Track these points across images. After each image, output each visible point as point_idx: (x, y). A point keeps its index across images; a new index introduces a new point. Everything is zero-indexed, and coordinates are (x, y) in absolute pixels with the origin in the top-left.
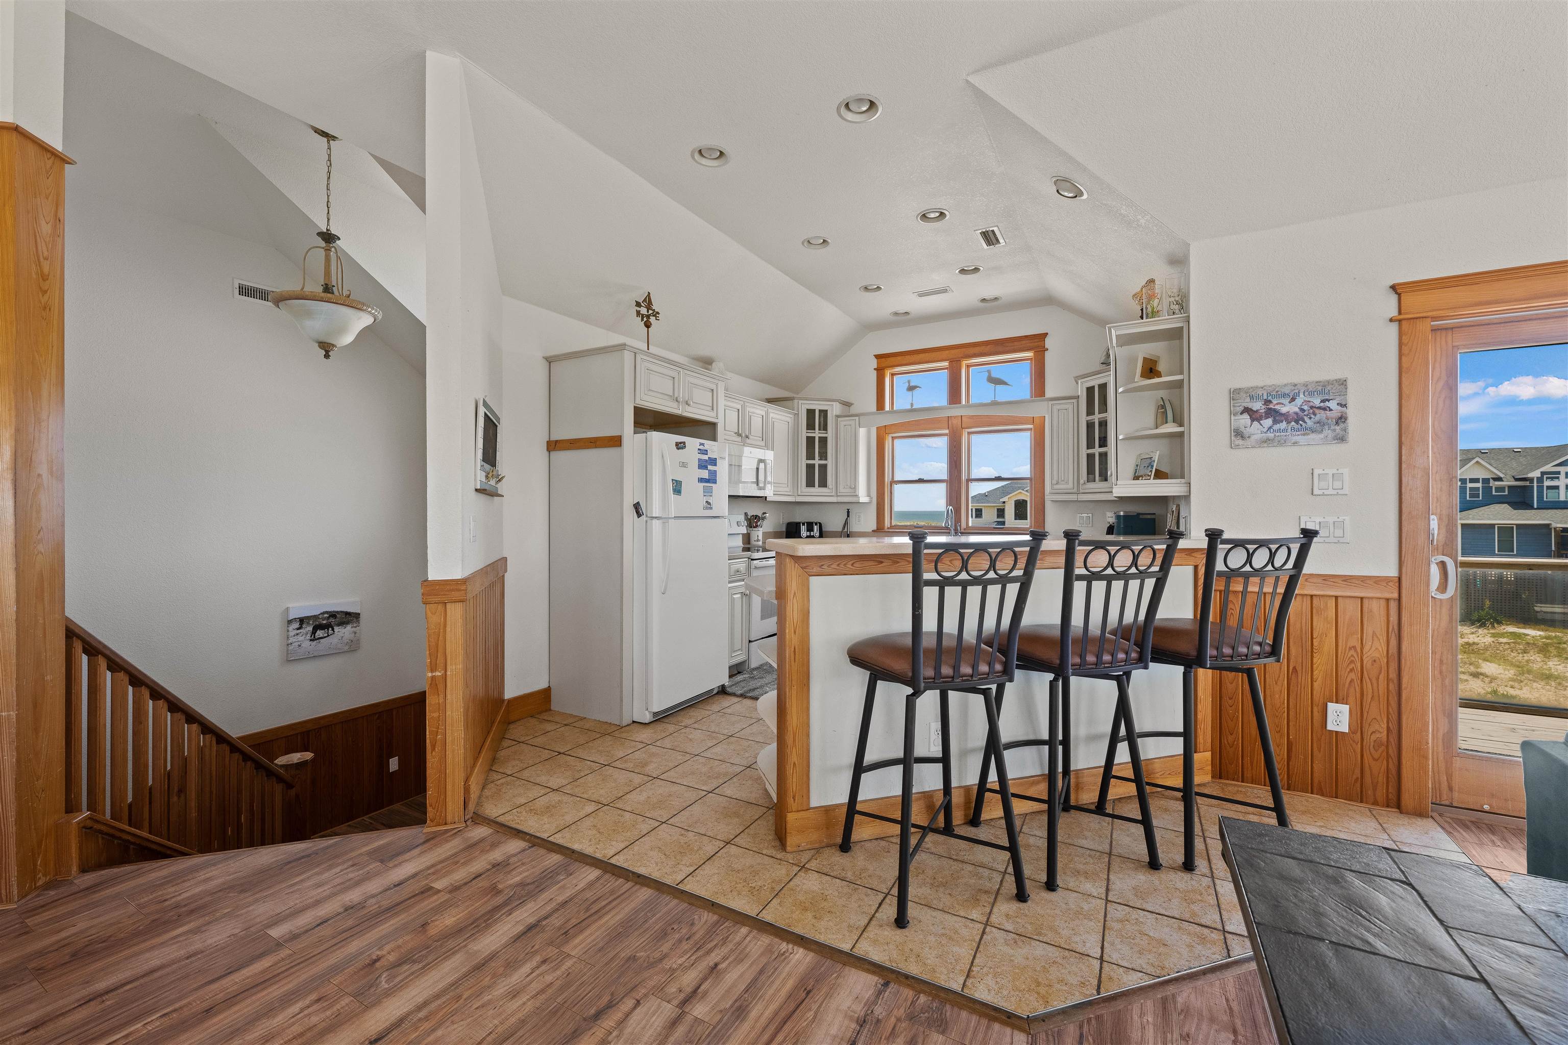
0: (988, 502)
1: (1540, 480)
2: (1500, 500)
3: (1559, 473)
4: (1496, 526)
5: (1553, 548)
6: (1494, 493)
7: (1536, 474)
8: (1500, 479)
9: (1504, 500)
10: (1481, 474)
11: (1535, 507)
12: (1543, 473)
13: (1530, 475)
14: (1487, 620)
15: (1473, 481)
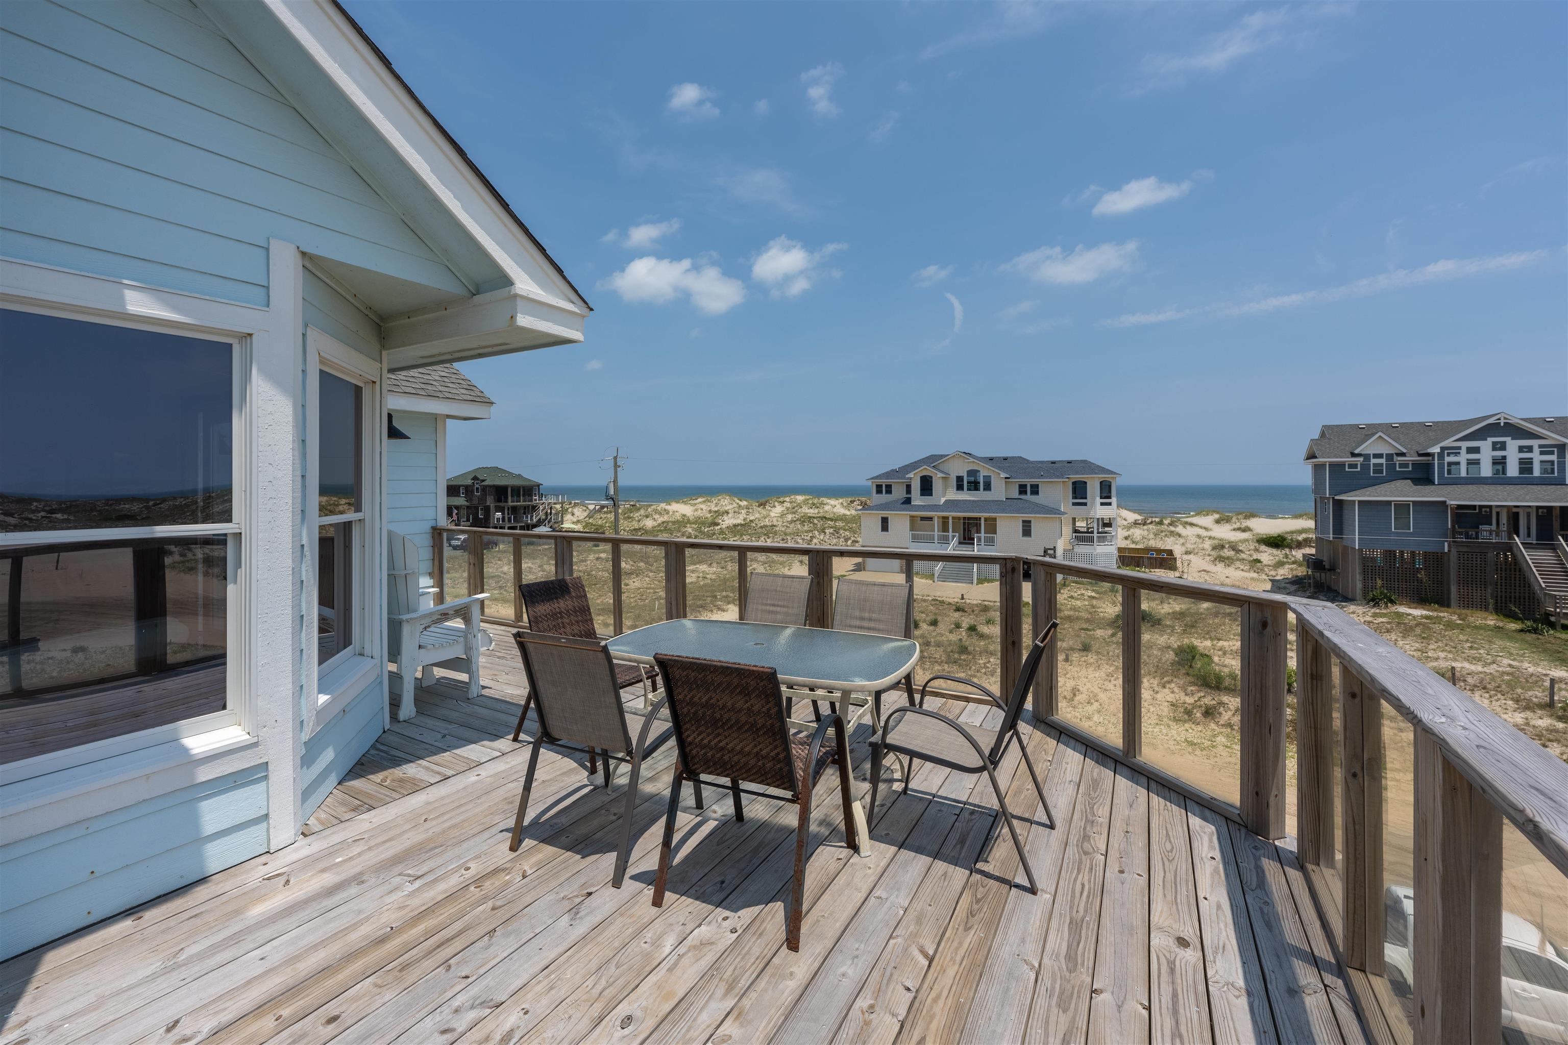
0: (898, 478)
1: (1441, 455)
2: (1403, 476)
3: (1460, 448)
4: (1393, 503)
5: (1449, 527)
6: (1398, 469)
7: (1436, 450)
8: (1403, 454)
9: (1406, 476)
10: (1385, 450)
11: (1436, 483)
12: (1443, 449)
13: (1431, 450)
14: (1381, 600)
15: (1377, 456)
